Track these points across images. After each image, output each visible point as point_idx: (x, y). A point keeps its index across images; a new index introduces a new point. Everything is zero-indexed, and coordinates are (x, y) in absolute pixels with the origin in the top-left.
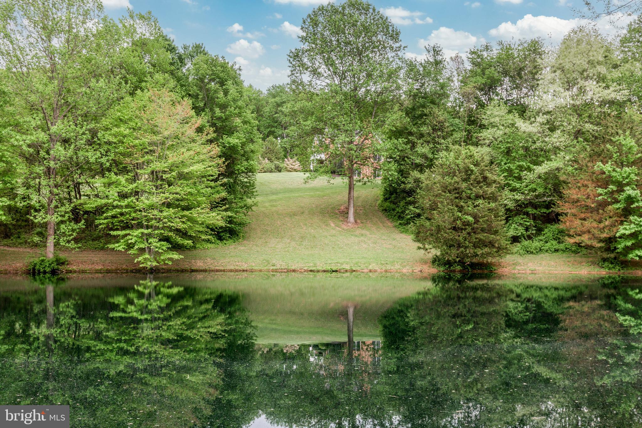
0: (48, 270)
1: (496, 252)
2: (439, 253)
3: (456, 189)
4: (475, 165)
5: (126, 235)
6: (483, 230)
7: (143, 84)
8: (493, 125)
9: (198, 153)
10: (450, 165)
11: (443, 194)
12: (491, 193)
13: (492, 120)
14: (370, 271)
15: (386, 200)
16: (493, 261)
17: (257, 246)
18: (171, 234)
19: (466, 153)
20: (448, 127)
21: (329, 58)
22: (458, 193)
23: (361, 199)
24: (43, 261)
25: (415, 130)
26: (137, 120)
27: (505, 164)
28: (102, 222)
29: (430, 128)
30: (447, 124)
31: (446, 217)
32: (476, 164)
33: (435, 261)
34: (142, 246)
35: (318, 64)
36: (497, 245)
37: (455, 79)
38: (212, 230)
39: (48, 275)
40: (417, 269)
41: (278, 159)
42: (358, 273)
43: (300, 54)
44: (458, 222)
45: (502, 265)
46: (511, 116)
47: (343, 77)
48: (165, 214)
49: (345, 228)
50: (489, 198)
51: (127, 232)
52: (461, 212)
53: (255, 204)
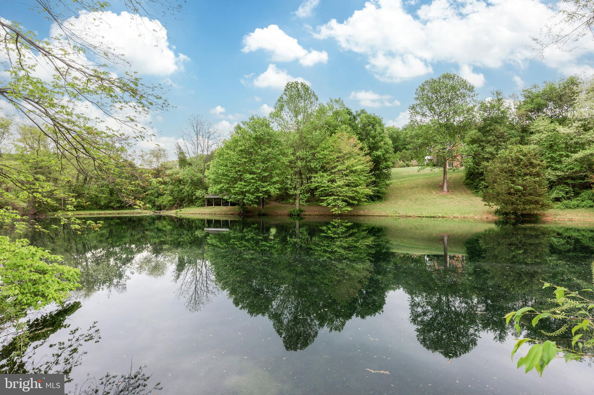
0: (296, 214)
1: (540, 207)
2: (499, 208)
3: (509, 171)
4: (523, 156)
5: (327, 199)
6: (530, 194)
7: (336, 131)
8: (539, 132)
9: (360, 160)
10: (506, 157)
11: (501, 174)
12: (536, 172)
13: (538, 129)
14: (454, 217)
15: (467, 178)
16: (538, 213)
17: (391, 204)
18: (347, 199)
19: (517, 149)
20: (507, 135)
21: (431, 106)
22: (511, 173)
23: (452, 179)
24: (294, 210)
25: (485, 139)
26: (332, 147)
27: (549, 154)
28: (317, 193)
29: (494, 137)
30: (506, 134)
31: (503, 187)
32: (525, 155)
33: (497, 212)
34: (334, 204)
35: (424, 110)
36: (540, 203)
37: (512, 107)
38: (367, 196)
39: (296, 216)
40: (484, 217)
41: (408, 160)
42: (447, 218)
43: (415, 106)
44: (512, 190)
45: (546, 215)
46: (553, 125)
47: (440, 115)
48: (344, 189)
49: (442, 194)
50: (534, 175)
51: (328, 198)
52: (514, 184)
53: (391, 184)
